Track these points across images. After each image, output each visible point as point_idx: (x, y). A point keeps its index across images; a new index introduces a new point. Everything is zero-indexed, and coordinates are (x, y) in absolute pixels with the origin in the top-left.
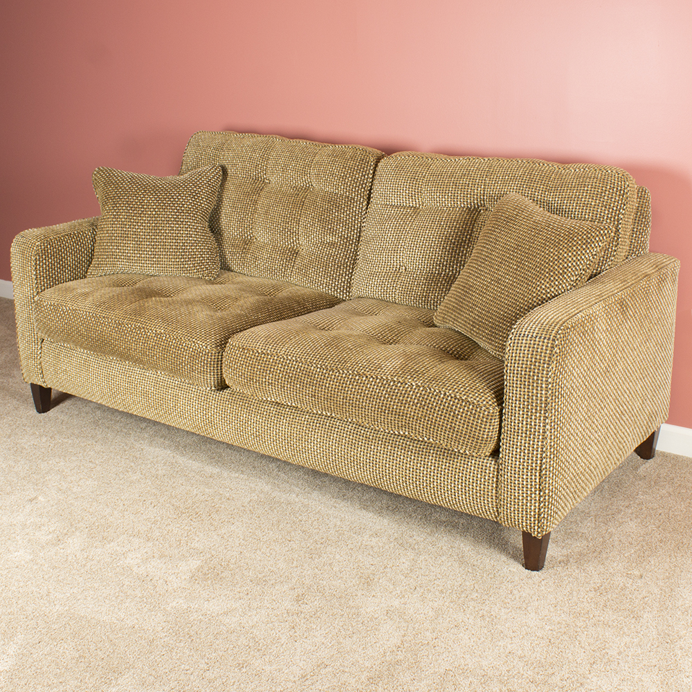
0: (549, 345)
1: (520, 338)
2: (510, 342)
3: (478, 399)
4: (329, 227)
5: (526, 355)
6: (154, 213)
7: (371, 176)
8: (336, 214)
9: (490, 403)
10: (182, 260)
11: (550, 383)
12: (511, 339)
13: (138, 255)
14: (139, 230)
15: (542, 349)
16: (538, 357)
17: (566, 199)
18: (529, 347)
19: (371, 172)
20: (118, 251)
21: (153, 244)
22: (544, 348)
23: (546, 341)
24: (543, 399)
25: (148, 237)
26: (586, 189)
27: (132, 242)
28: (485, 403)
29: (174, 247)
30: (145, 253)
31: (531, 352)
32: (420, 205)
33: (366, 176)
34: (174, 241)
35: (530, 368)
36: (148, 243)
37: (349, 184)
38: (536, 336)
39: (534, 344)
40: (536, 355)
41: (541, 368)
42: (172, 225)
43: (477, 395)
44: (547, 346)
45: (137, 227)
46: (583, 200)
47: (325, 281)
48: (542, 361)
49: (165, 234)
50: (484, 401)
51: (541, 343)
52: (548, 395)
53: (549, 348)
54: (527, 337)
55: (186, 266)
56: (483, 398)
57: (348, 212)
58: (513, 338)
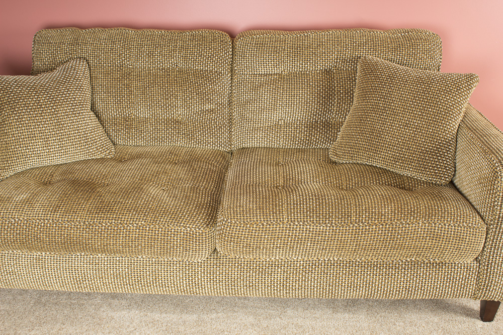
4: (207, 97)
6: (53, 110)
7: (231, 53)
8: (211, 87)
10: (87, 146)
13: (47, 151)
14: (44, 129)
17: (406, 56)
19: (231, 50)
20: (27, 151)
21: (59, 138)
25: (53, 133)
26: (419, 47)
27: (39, 140)
29: (78, 137)
30: (53, 147)
32: (282, 72)
33: (228, 54)
34: (77, 132)
36: (54, 138)
37: (216, 61)
42: (72, 118)
45: (41, 126)
46: (418, 55)
47: (211, 140)
49: (68, 128)
55: (91, 151)
57: (219, 84)
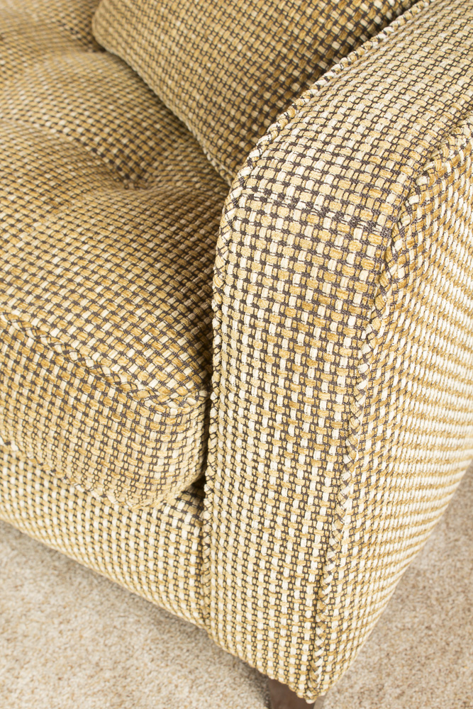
0: (371, 251)
1: (268, 208)
2: (231, 214)
3: (133, 369)
5: (284, 275)
9: (172, 384)
11: (363, 376)
12: (236, 202)
15: (342, 262)
16: (327, 288)
18: (297, 247)
22: (351, 259)
23: (358, 233)
24: (338, 417)
28: (154, 384)
31: (300, 267)
35: (297, 319)
38: (326, 210)
39: (316, 240)
40: (321, 280)
41: (334, 326)
43: (131, 353)
44: (362, 254)
48: (339, 305)
50: (153, 376)
51: (339, 241)
52: (354, 409)
53: (368, 264)
54: (292, 207)
56: (150, 368)
58: (242, 202)
